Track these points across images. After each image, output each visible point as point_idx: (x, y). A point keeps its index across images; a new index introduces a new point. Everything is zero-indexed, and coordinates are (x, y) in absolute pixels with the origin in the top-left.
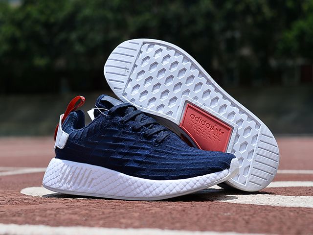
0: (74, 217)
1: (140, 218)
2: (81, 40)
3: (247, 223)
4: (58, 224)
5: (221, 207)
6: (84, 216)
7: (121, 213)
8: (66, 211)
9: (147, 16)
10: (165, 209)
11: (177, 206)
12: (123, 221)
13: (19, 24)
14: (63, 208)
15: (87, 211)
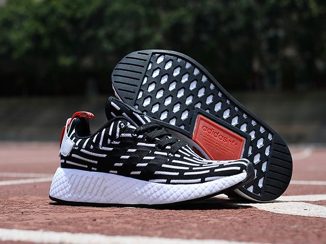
0: (128, 226)
1: (200, 229)
2: (110, 37)
3: (319, 236)
4: (113, 233)
5: (284, 220)
6: (139, 225)
7: (178, 224)
8: (117, 221)
9: (182, 12)
10: (224, 220)
11: (235, 218)
12: (181, 231)
13: (43, 20)
14: (113, 217)
15: (140, 221)
